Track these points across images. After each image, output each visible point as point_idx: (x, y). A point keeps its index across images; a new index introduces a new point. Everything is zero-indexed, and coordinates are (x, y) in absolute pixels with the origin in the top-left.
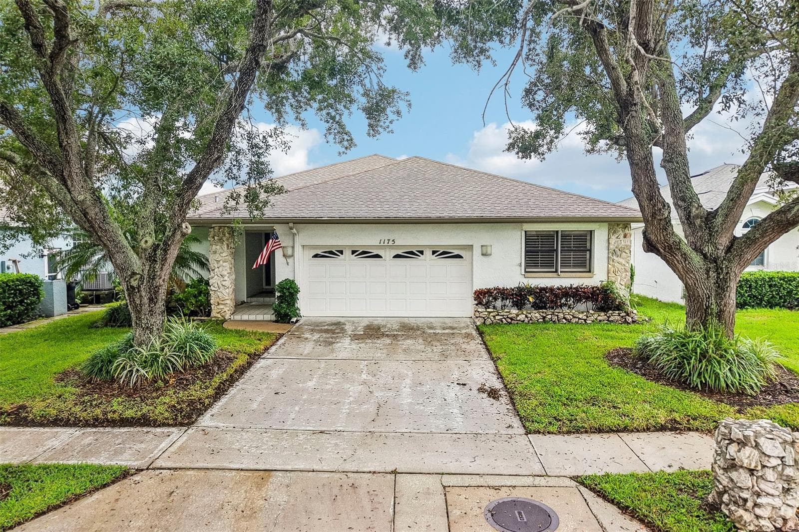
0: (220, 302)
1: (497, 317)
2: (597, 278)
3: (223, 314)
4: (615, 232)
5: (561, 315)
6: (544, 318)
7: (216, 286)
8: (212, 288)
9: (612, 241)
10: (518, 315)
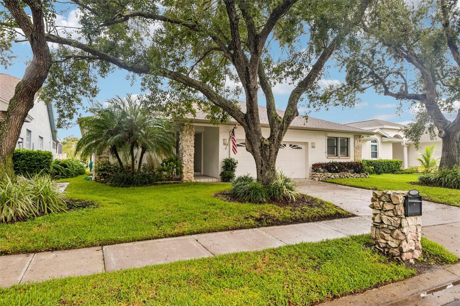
0: (189, 171)
1: (324, 177)
2: (351, 159)
3: (191, 179)
4: (356, 139)
5: (346, 175)
6: (340, 176)
7: (187, 161)
8: (184, 162)
9: (356, 143)
10: (331, 175)
